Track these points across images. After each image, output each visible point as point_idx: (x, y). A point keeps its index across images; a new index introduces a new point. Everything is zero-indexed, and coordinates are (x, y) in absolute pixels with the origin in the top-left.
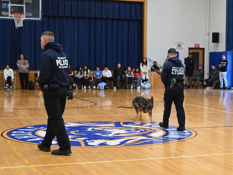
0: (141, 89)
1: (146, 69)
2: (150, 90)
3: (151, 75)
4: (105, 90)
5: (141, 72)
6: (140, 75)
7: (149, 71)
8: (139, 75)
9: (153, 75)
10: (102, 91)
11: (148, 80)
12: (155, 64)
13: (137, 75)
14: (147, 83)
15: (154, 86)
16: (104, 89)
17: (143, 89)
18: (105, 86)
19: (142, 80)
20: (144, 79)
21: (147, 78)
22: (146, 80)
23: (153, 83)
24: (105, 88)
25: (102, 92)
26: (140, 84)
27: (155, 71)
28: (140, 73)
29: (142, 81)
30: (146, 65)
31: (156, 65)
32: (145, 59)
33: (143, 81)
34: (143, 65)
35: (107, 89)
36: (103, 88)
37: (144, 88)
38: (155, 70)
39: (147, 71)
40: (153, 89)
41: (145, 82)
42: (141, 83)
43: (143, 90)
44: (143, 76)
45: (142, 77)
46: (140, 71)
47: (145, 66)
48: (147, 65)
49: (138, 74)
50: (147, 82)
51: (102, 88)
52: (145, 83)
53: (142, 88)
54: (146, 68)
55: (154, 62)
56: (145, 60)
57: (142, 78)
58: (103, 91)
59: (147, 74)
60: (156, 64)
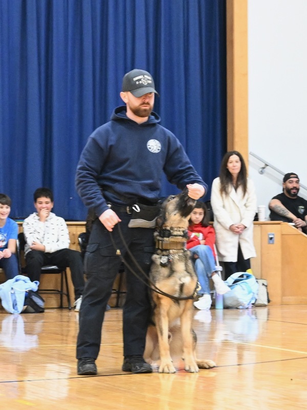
0: (213, 306)
1: (243, 209)
2: (263, 312)
3: (267, 239)
4: (32, 315)
5: (215, 223)
6: (212, 239)
7: (256, 218)
8: (205, 238)
9: (277, 239)
10: (12, 317)
11: (252, 263)
12: (290, 186)
13: (196, 237)
14: (248, 277)
15: (283, 295)
16: (24, 312)
17: (226, 307)
18: (29, 296)
19: (222, 263)
20: (232, 258)
21: (246, 257)
22: (242, 264)
23: (276, 280)
24: (32, 306)
25: (15, 322)
26: (212, 286)
27: (290, 220)
28: (212, 227)
29: (220, 268)
30: (240, 190)
31: (298, 190)
32: (234, 158)
33: (228, 269)
34: (224, 190)
35: (39, 310)
36: (21, 307)
37: (229, 303)
38: (291, 215)
39: (248, 221)
40: (277, 311)
41: (236, 276)
42: (217, 278)
43: (229, 312)
44: (226, 242)
45: (222, 252)
46: (212, 220)
47: (235, 194)
48: (245, 190)
49: (200, 236)
50: (249, 272)
51: (15, 305)
52: (236, 281)
53: (220, 306)
54: (241, 204)
55: (287, 177)
56: (239, 165)
57: (220, 255)
58: (21, 320)
59: (248, 235)
60: (295, 185)
